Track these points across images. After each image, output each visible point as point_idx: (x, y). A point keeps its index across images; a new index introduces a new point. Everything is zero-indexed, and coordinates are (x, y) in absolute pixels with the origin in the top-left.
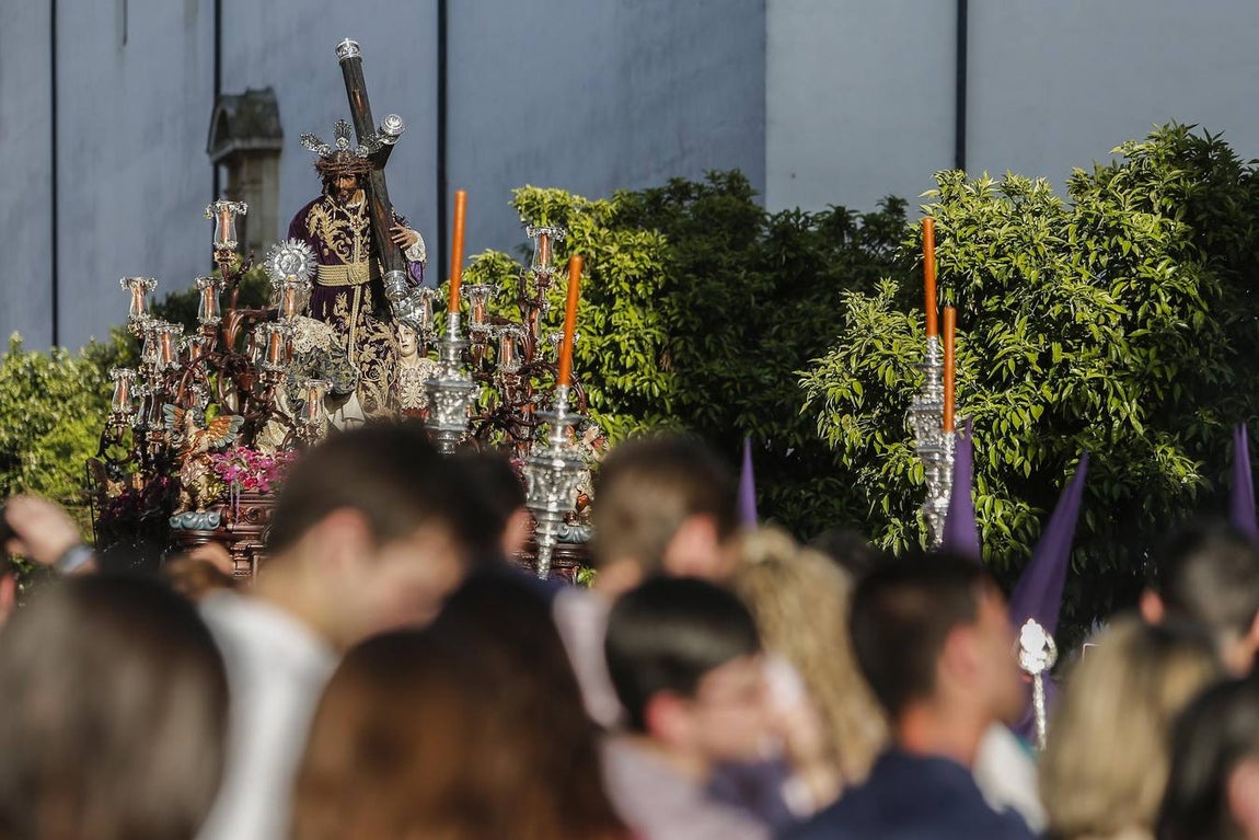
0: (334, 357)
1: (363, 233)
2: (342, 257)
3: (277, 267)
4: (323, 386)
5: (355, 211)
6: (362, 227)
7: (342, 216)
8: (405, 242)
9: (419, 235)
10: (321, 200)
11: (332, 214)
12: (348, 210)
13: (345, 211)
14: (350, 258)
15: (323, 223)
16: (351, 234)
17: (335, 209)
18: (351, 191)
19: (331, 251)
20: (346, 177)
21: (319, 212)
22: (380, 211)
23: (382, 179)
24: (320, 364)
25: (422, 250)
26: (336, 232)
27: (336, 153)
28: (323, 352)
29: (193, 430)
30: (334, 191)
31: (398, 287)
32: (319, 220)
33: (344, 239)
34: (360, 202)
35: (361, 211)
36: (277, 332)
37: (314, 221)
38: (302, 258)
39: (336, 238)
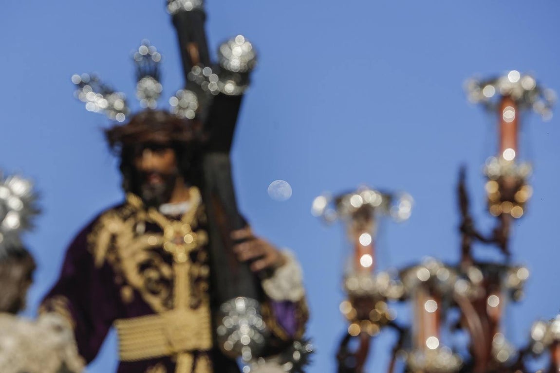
1: (193, 256)
2: (155, 302)
6: (190, 248)
7: (154, 228)
11: (135, 226)
14: (169, 304)
16: (169, 259)
17: (142, 217)
19: (137, 293)
21: (113, 225)
26: (142, 257)
33: (157, 268)
34: (187, 203)
39: (143, 267)
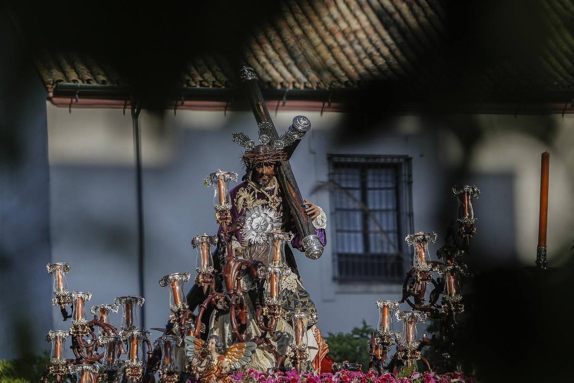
0: (301, 297)
3: (249, 228)
4: (308, 317)
5: (271, 192)
6: (277, 205)
7: (262, 196)
8: (314, 214)
9: (321, 209)
10: (245, 185)
11: (254, 195)
12: (266, 191)
13: (265, 192)
15: (248, 202)
17: (257, 191)
18: (270, 177)
20: (266, 165)
22: (292, 191)
23: (289, 168)
24: (289, 303)
25: (325, 221)
27: (258, 147)
28: (292, 293)
29: (215, 355)
30: (256, 177)
31: (315, 247)
32: (245, 200)
34: (274, 185)
35: (276, 192)
36: (275, 273)
37: (241, 201)
38: (269, 220)
